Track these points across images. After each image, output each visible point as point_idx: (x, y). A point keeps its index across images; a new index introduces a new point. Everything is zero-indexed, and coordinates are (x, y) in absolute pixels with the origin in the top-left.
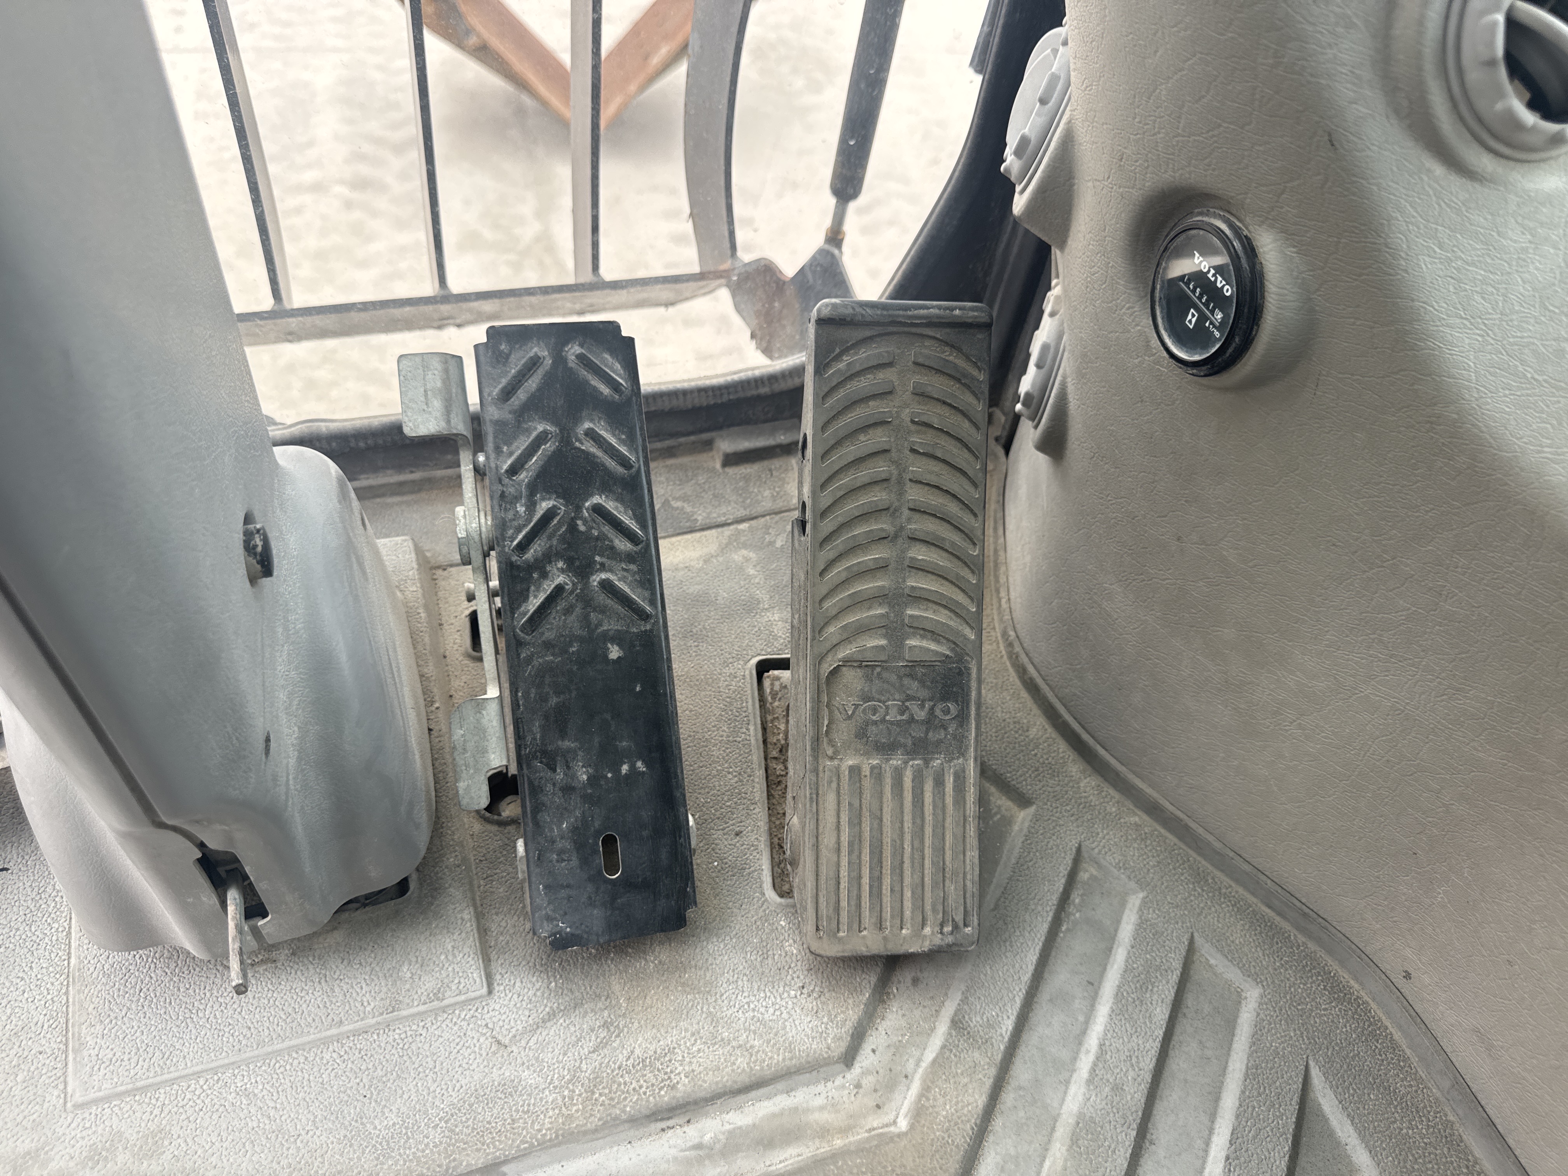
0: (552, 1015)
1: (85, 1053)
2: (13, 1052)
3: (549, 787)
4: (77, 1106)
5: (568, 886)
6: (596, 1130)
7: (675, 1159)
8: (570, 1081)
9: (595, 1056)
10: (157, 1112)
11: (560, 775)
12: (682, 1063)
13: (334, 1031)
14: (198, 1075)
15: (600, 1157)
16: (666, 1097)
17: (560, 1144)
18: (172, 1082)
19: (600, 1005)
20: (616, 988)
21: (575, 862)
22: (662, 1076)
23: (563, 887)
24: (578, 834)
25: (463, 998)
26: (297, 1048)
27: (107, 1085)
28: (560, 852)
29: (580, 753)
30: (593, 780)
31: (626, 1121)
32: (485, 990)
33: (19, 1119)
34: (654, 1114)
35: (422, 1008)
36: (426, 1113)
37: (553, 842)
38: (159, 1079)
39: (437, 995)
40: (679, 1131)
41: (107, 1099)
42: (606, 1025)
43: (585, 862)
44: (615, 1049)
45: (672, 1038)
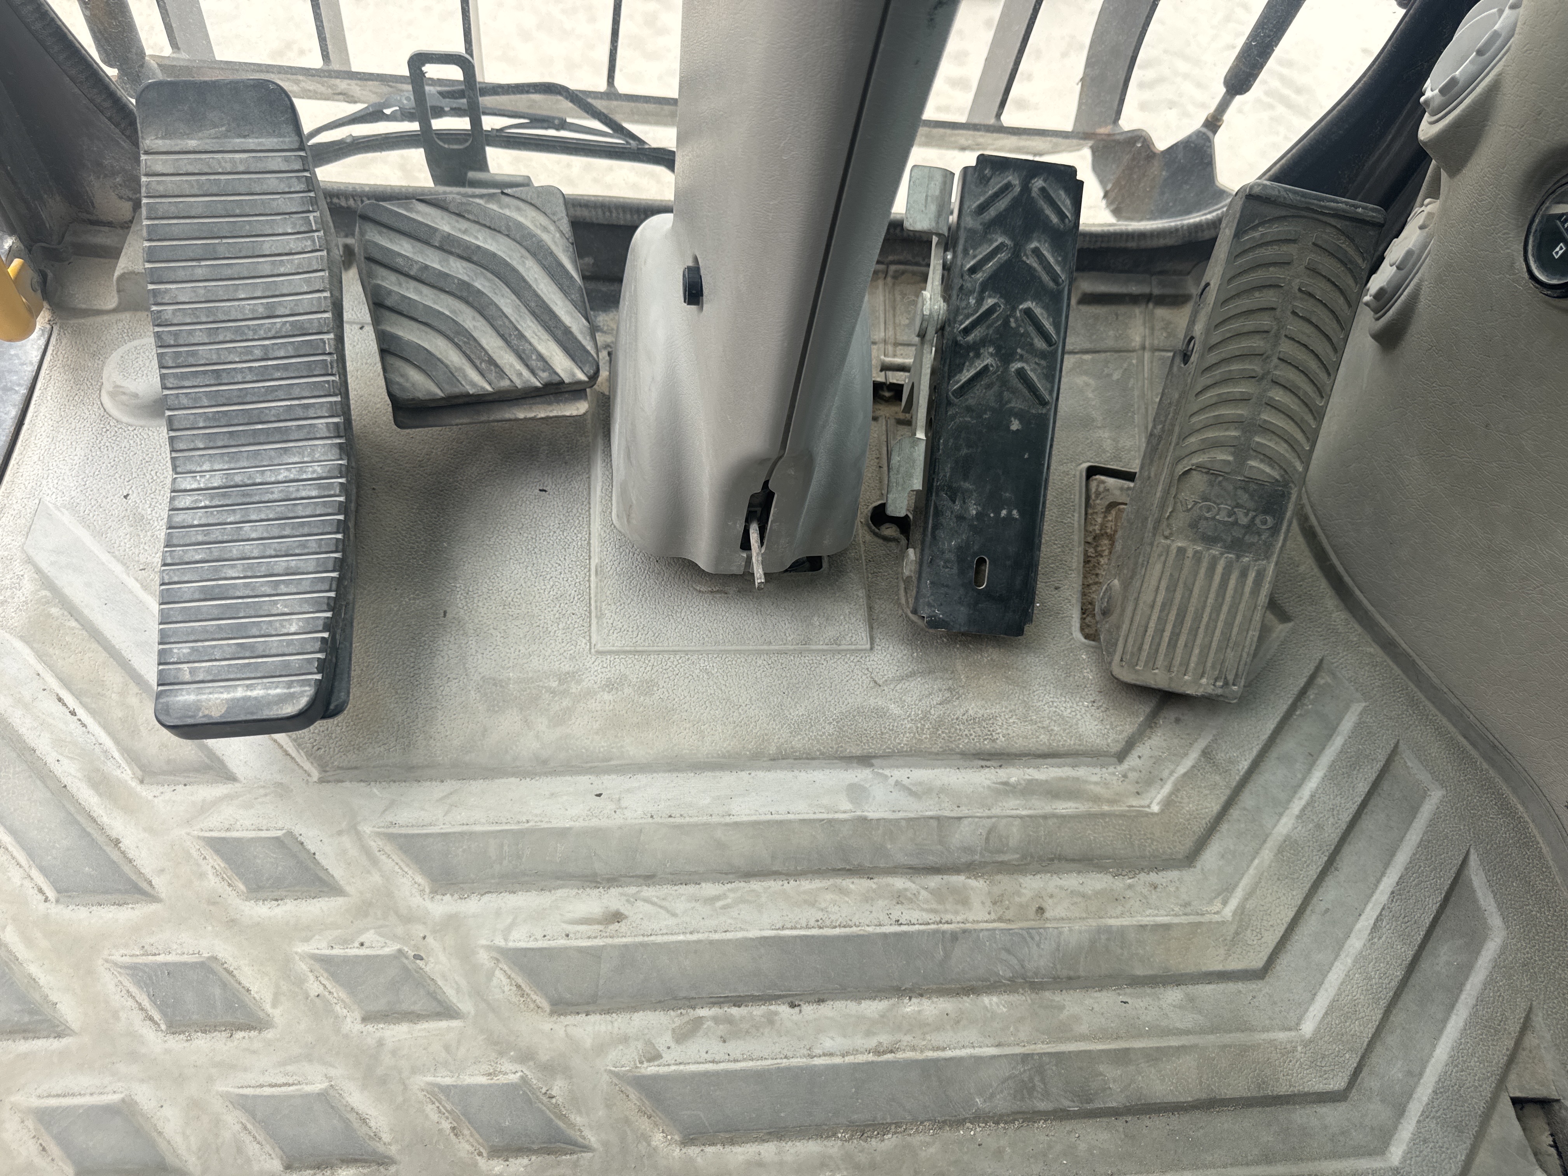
0: (912, 674)
1: (605, 621)
2: (555, 609)
3: (948, 513)
4: (598, 652)
5: (947, 586)
6: (937, 754)
7: (989, 787)
8: (922, 719)
9: (940, 707)
10: (649, 668)
11: (957, 507)
12: (1001, 727)
13: (766, 647)
14: (675, 652)
15: (937, 771)
16: (987, 745)
17: (912, 756)
18: (659, 653)
19: (947, 676)
20: (959, 668)
21: (955, 570)
22: (986, 731)
23: (943, 585)
24: (962, 552)
25: (853, 647)
26: (740, 652)
27: (617, 644)
28: (947, 561)
29: (975, 494)
30: (980, 516)
31: (958, 753)
32: (868, 646)
33: (562, 651)
34: (978, 754)
35: (825, 647)
36: (824, 713)
37: (943, 553)
38: (651, 649)
39: (836, 641)
40: (993, 770)
41: (617, 653)
42: (950, 690)
43: (962, 572)
44: (955, 706)
45: (995, 710)
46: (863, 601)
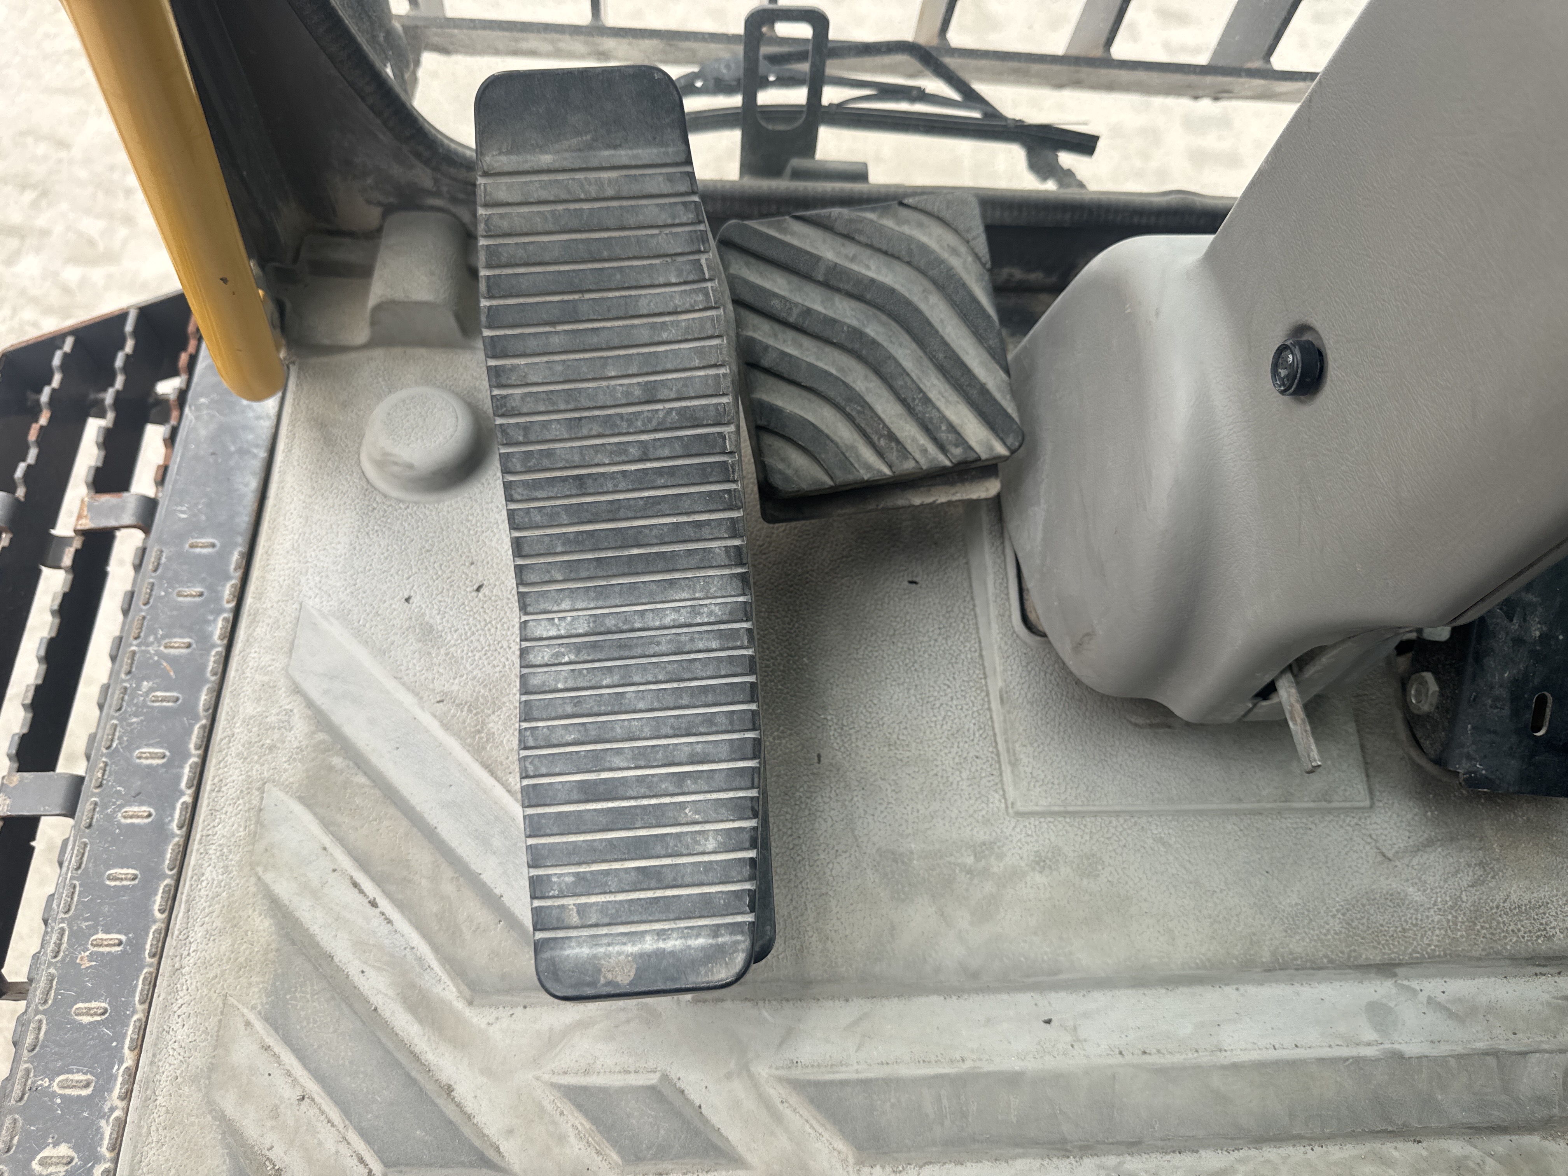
0: (1431, 842)
1: (1021, 769)
2: (954, 750)
3: (1502, 635)
4: (1019, 814)
5: (1495, 732)
6: (1479, 959)
7: (1549, 1004)
8: (1452, 907)
9: (1473, 890)
10: (1087, 837)
11: (1515, 626)
12: (1556, 917)
13: (1234, 806)
14: (1117, 814)
15: (1480, 982)
16: (1543, 946)
17: (1448, 962)
18: (1095, 814)
19: (1474, 844)
20: (1489, 832)
21: (1506, 712)
22: (1537, 925)
23: (1489, 731)
24: (1517, 687)
25: (1348, 805)
26: (1201, 813)
27: (1043, 802)
28: (1496, 699)
29: (1540, 609)
30: (1545, 638)
31: (1505, 958)
32: (1367, 803)
33: (971, 811)
34: (1532, 958)
35: (1312, 805)
36: (1323, 901)
37: (1492, 688)
38: (1085, 809)
40: (1550, 979)
41: (1042, 814)
42: (1481, 864)
43: (1516, 714)
44: (1491, 889)
45: (1544, 892)
46: (1354, 739)
